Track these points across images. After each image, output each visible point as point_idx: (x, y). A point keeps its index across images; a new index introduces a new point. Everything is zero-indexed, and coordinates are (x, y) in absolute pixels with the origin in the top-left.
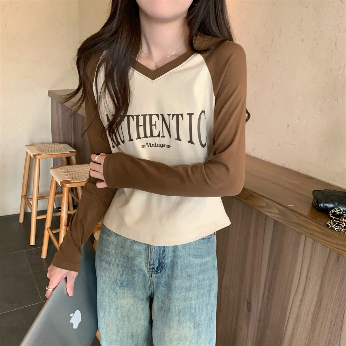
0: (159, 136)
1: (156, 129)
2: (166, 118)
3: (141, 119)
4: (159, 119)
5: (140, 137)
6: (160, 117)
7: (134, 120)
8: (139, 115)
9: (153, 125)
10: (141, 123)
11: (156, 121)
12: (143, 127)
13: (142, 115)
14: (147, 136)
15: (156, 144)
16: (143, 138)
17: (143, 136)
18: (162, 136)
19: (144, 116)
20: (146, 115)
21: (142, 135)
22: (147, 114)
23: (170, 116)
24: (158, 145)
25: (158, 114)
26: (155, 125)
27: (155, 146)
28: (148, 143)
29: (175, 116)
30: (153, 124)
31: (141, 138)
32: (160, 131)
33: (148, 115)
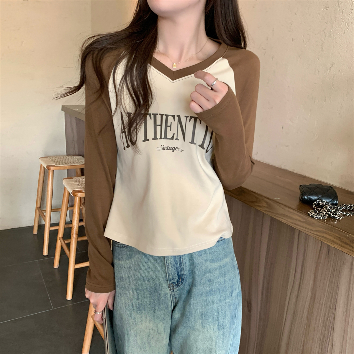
0: (172, 138)
1: (171, 131)
2: (183, 120)
3: (159, 118)
4: (174, 121)
5: (157, 137)
6: (176, 118)
7: (151, 119)
8: (157, 114)
10: (158, 122)
11: (171, 123)
12: (160, 127)
13: (160, 114)
14: (162, 137)
15: (168, 146)
18: (176, 138)
20: (163, 115)
21: (158, 135)
23: (188, 118)
24: (170, 149)
25: (174, 116)
26: (170, 126)
27: (167, 150)
29: (193, 120)
30: (168, 125)
31: (157, 139)
32: (174, 133)
33: (165, 115)
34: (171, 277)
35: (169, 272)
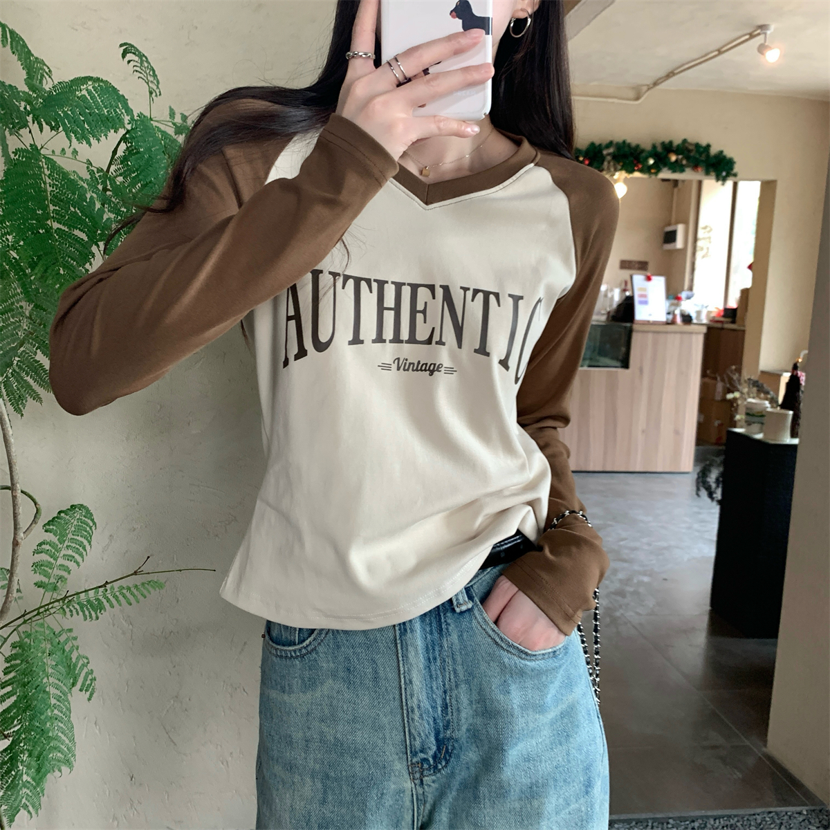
0: (429, 341)
1: (425, 322)
2: (457, 296)
3: (390, 291)
4: (434, 298)
5: (384, 338)
6: (439, 292)
7: (371, 292)
8: (387, 282)
9: (420, 312)
10: (390, 301)
11: (426, 303)
12: (393, 312)
13: (393, 283)
14: (401, 339)
15: (419, 362)
16: (391, 341)
17: (391, 337)
18: (438, 340)
19: (399, 286)
20: (404, 284)
21: (389, 333)
22: (407, 282)
23: (467, 292)
24: (423, 368)
25: (434, 285)
26: (424, 312)
27: (417, 370)
28: (398, 359)
29: (480, 296)
30: (418, 309)
31: (384, 341)
32: (433, 329)
33: (409, 284)
34: (418, 743)
35: (413, 731)
